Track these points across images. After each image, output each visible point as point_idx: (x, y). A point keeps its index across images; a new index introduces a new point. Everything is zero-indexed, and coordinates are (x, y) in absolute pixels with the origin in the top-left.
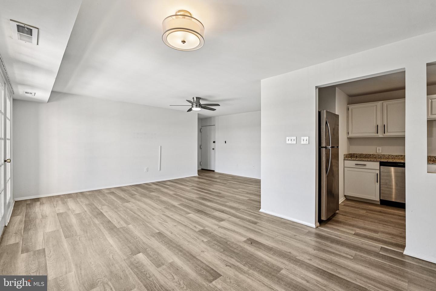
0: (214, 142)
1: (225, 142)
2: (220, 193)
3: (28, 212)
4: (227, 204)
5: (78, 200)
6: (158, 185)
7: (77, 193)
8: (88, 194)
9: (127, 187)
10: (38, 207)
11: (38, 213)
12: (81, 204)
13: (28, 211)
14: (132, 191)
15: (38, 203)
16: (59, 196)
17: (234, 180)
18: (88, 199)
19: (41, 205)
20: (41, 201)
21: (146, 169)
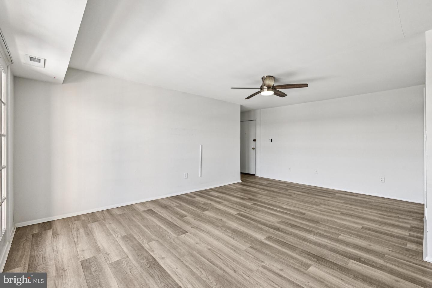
0: (255, 140)
1: (272, 140)
2: (304, 214)
3: (34, 256)
4: (340, 237)
5: (107, 226)
6: (205, 198)
7: (102, 211)
8: (118, 213)
9: (165, 201)
10: (50, 242)
11: (50, 260)
12: (114, 236)
13: (33, 254)
14: (175, 208)
15: (50, 233)
16: (78, 218)
17: (294, 190)
18: (121, 223)
19: (54, 237)
20: (54, 227)
21: (186, 175)
